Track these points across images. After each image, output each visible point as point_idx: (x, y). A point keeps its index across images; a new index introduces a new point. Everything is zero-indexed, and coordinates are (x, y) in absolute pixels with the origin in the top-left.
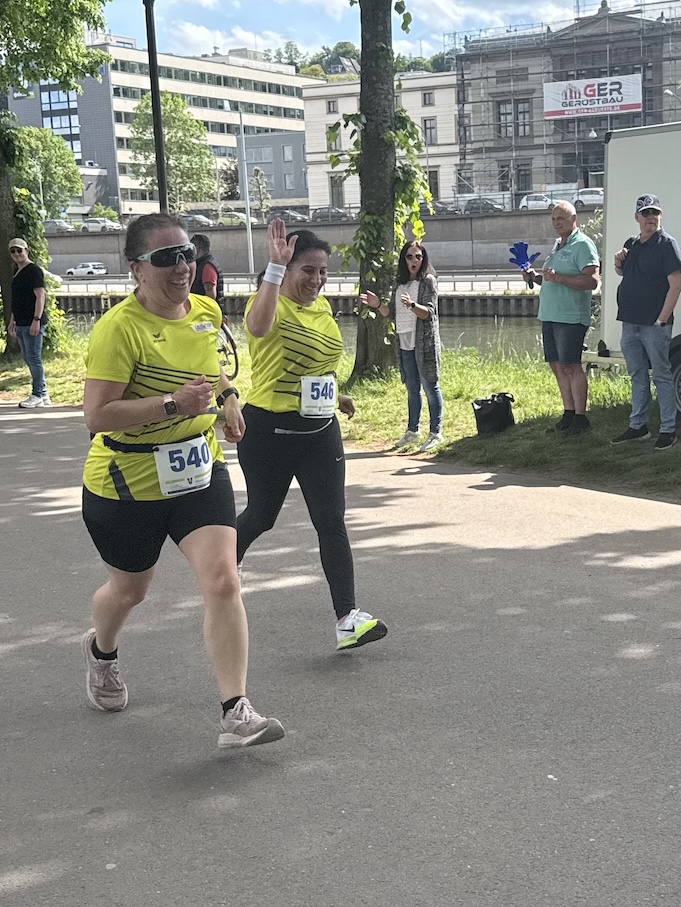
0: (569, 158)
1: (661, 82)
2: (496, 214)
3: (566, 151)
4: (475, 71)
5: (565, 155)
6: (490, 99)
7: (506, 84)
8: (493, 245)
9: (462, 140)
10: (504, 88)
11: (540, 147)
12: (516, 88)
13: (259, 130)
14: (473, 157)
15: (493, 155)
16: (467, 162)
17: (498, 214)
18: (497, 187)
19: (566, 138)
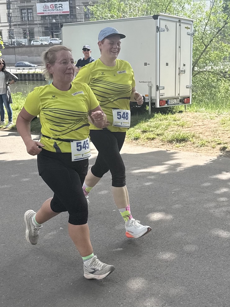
0: (46, 28)
1: (75, 5)
5: (45, 27)
6: (19, 8)
7: (24, 3)
8: (23, 56)
9: (10, 21)
10: (23, 5)
11: (37, 24)
12: (27, 5)
14: (14, 27)
15: (21, 27)
16: (12, 29)
17: (24, 46)
18: (22, 37)
19: (45, 22)
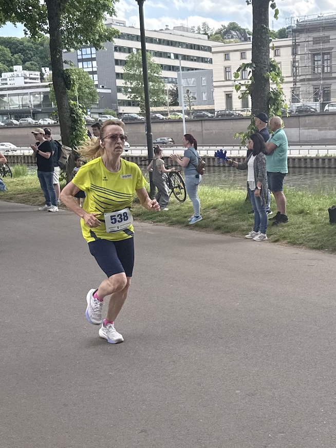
2: (312, 114)
4: (302, 38)
6: (310, 52)
7: (318, 45)
8: (310, 130)
9: (294, 75)
10: (317, 47)
12: (323, 47)
13: (189, 69)
14: (300, 83)
15: (311, 82)
16: (297, 86)
17: (314, 114)
18: (312, 100)
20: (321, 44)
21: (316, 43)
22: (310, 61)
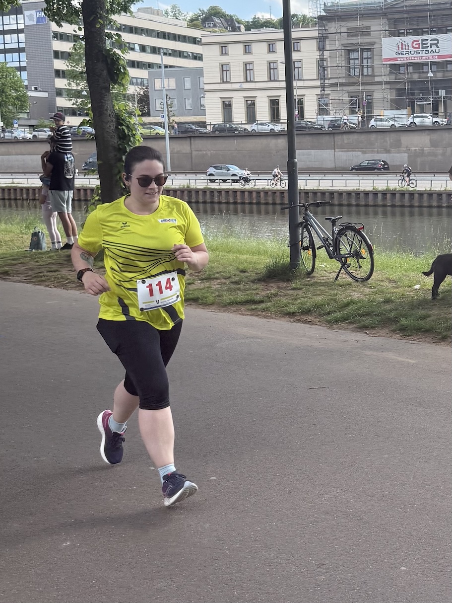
0: (400, 92)
3: (399, 86)
4: (332, 27)
5: (398, 90)
6: (343, 48)
7: (355, 38)
8: (350, 153)
9: (322, 77)
10: (353, 40)
11: (380, 83)
12: (362, 41)
14: (330, 89)
15: (345, 88)
16: (326, 93)
17: (354, 131)
18: (347, 111)
20: (359, 38)
21: (352, 36)
22: (343, 59)
